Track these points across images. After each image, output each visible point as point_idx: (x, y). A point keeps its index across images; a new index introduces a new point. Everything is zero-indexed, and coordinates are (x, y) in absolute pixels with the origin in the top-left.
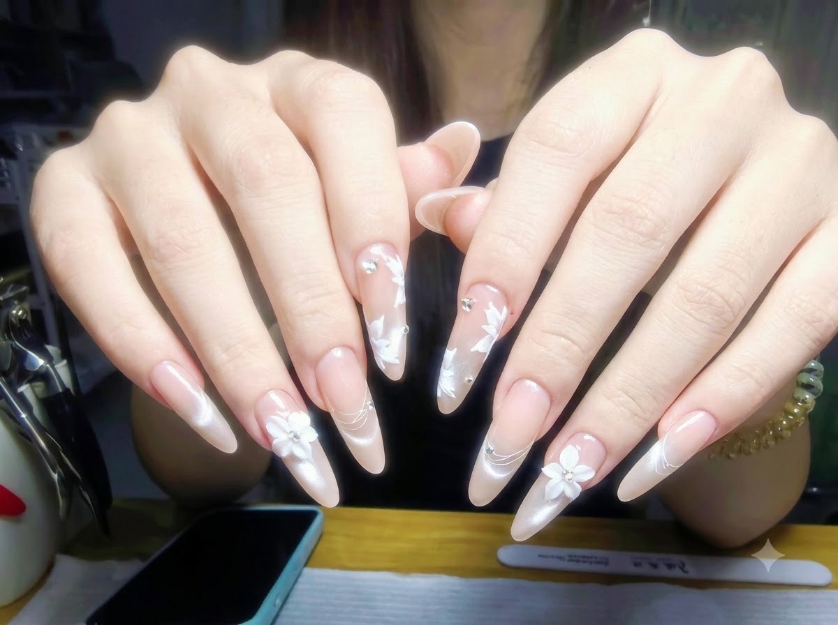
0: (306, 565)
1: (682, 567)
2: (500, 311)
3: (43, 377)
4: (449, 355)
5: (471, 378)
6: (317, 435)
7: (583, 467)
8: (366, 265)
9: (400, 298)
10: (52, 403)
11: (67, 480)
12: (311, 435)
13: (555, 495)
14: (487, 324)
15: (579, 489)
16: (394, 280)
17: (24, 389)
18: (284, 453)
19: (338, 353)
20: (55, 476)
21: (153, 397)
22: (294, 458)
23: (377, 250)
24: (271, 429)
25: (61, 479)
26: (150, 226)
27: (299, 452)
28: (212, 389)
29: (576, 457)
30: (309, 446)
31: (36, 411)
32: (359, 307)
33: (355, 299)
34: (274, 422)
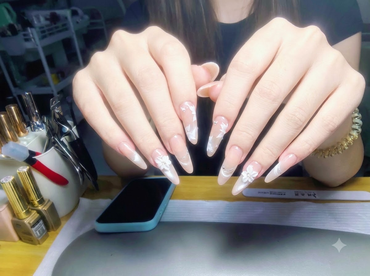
0: (170, 199)
1: (314, 195)
2: (226, 125)
3: (69, 134)
4: (211, 138)
5: (217, 146)
6: (171, 162)
7: (254, 172)
8: (183, 109)
9: (195, 119)
10: (73, 144)
11: (82, 171)
12: (169, 162)
13: (245, 181)
14: (221, 129)
15: (253, 179)
16: (193, 113)
17: (63, 139)
18: (161, 169)
19: (176, 137)
20: (78, 170)
21: (120, 153)
22: (164, 169)
23: (186, 103)
24: (157, 162)
25: (80, 171)
26: (113, 97)
27: (166, 168)
28: (137, 149)
29: (252, 169)
30: (169, 166)
31: (68, 147)
32: (182, 121)
33: (179, 118)
34: (158, 159)
